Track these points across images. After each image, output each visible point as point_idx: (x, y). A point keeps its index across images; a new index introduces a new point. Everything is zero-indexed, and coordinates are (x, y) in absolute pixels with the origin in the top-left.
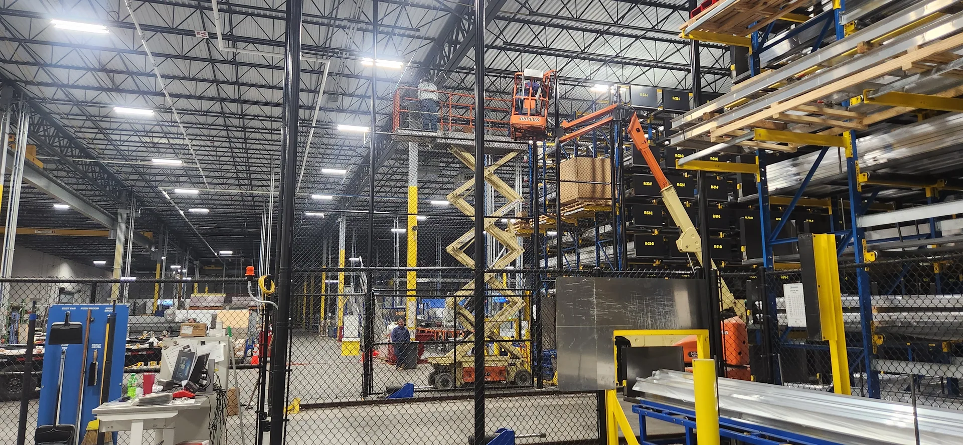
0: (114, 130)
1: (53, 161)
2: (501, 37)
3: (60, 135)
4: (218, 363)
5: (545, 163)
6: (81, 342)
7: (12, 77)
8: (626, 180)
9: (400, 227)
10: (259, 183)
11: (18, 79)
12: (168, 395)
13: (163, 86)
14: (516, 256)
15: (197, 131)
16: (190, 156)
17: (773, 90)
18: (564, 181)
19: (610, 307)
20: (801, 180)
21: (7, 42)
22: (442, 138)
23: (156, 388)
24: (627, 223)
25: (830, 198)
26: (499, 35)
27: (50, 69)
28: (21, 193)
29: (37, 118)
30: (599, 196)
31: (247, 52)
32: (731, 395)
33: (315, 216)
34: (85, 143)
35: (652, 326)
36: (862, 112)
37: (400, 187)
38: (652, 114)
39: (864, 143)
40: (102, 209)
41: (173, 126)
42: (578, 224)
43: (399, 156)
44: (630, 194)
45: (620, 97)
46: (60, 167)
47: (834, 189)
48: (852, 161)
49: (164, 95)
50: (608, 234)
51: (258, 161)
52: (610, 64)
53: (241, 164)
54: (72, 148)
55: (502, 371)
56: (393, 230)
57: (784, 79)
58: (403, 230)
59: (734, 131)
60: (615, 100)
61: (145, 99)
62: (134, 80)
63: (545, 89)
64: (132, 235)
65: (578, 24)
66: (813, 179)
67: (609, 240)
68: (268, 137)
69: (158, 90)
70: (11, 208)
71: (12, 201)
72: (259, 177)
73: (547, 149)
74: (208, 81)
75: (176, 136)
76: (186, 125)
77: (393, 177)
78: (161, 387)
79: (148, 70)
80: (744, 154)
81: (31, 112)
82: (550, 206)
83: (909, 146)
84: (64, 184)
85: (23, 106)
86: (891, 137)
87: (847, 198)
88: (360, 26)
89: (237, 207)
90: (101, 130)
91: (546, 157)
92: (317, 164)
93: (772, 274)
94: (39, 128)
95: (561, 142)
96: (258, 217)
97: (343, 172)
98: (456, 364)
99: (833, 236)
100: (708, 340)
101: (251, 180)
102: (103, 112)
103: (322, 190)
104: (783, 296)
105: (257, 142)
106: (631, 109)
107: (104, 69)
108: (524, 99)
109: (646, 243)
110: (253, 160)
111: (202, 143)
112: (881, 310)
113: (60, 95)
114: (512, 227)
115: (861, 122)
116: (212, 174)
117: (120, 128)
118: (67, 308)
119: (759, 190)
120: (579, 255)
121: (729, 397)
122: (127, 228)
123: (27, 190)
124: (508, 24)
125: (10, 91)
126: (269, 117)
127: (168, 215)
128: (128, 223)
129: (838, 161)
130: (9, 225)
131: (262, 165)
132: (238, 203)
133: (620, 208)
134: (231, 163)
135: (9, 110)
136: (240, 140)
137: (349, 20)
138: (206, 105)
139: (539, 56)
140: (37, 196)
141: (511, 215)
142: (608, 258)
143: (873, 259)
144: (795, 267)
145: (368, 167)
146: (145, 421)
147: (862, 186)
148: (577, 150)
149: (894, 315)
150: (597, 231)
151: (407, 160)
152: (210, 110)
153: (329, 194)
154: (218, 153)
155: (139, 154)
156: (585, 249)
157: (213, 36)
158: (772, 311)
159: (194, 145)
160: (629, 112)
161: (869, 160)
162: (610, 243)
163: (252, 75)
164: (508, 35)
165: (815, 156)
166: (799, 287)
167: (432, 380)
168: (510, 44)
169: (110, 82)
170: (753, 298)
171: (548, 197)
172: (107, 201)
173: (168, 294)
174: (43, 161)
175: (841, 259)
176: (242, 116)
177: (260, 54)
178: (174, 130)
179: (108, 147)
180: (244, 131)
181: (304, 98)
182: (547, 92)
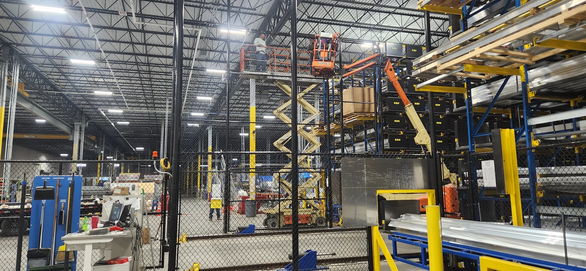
0: (71, 73)
1: (35, 93)
2: (306, 13)
3: (39, 77)
4: (136, 211)
5: (333, 91)
6: (54, 199)
7: (9, 41)
8: (383, 101)
9: (245, 132)
10: (160, 106)
11: (12, 43)
12: (107, 229)
13: (100, 46)
14: (316, 148)
15: (121, 74)
16: (117, 89)
17: (476, 40)
18: (345, 102)
19: (374, 176)
20: (492, 97)
21: (5, 20)
22: (270, 76)
23: (100, 225)
24: (384, 128)
25: (510, 108)
26: (305, 12)
27: (32, 36)
28: (16, 113)
29: (24, 66)
30: (367, 111)
31: (151, 24)
32: (449, 227)
33: (193, 126)
34: (54, 81)
35: (400, 187)
36: (532, 53)
37: (246, 108)
38: (400, 60)
39: (532, 73)
40: (65, 122)
41: (106, 71)
42: (354, 128)
43: (244, 88)
44: (386, 109)
45: (380, 50)
46: (39, 96)
47: (514, 102)
48: (525, 84)
49: (100, 52)
50: (372, 134)
51: (158, 92)
52: (373, 30)
53: (148, 94)
54: (46, 85)
55: (308, 218)
56: (240, 134)
57: (483, 33)
58: (247, 134)
59: (451, 66)
60: (377, 52)
61: (89, 54)
62: (82, 42)
63: (334, 45)
64: (83, 138)
65: (353, 5)
66: (500, 96)
67: (373, 137)
68: (164, 77)
69: (97, 49)
70: (10, 122)
71: (10, 118)
72: (159, 102)
73: (334, 83)
74: (127, 42)
75: (108, 77)
76: (114, 70)
77: (240, 102)
78: (103, 225)
79: (91, 36)
80: (457, 81)
81: (21, 63)
82: (336, 118)
83: (560, 74)
84: (42, 107)
85: (16, 59)
86: (550, 68)
87: (521, 108)
88: (219, 7)
89: (146, 121)
90: (63, 74)
91: (334, 87)
92: (194, 94)
93: (474, 155)
94: (25, 73)
95: (343, 77)
96: (159, 127)
97: (210, 99)
98: (280, 213)
99: (513, 130)
100: (435, 196)
101: (155, 104)
102: (64, 62)
103: (198, 110)
104: (481, 169)
105: (158, 80)
106: (387, 56)
107: (64, 36)
108: (321, 51)
109: (396, 140)
110: (156, 92)
111: (124, 81)
112: (542, 176)
113: (38, 52)
114: (314, 131)
115: (531, 60)
116: (130, 100)
117: (74, 72)
118: (45, 178)
119: (467, 104)
120: (354, 147)
121: (448, 229)
122: (80, 134)
123: (19, 111)
124: (311, 5)
125: (7, 50)
126: (165, 65)
127: (105, 126)
128: (81, 131)
129: (516, 85)
130: (9, 133)
131: (161, 95)
132: (146, 118)
133: (380, 118)
134: (142, 94)
135: (7, 61)
136: (147, 79)
137: (213, 4)
138: (126, 58)
139: (329, 26)
140: (25, 114)
141: (312, 123)
142: (372, 149)
143: (537, 144)
144: (489, 151)
145: (226, 95)
146: (93, 244)
147: (531, 100)
148: (353, 83)
149: (550, 179)
150: (366, 133)
151: (249, 91)
152: (129, 61)
153: (201, 112)
154: (134, 88)
155: (86, 88)
156: (358, 144)
157: (130, 14)
158: (474, 178)
159: (119, 83)
160: (385, 59)
161: (535, 84)
162: (373, 140)
163: (153, 39)
164: (310, 12)
165: (501, 82)
166: (492, 162)
167: (265, 223)
168: (312, 18)
169: (68, 44)
170: (462, 170)
171: (335, 112)
172: (67, 117)
173: (105, 174)
174: (29, 93)
175: (518, 146)
176: (148, 64)
177: (159, 25)
178: (107, 73)
179: (67, 84)
180: (150, 74)
181: (186, 53)
182: (335, 47)
